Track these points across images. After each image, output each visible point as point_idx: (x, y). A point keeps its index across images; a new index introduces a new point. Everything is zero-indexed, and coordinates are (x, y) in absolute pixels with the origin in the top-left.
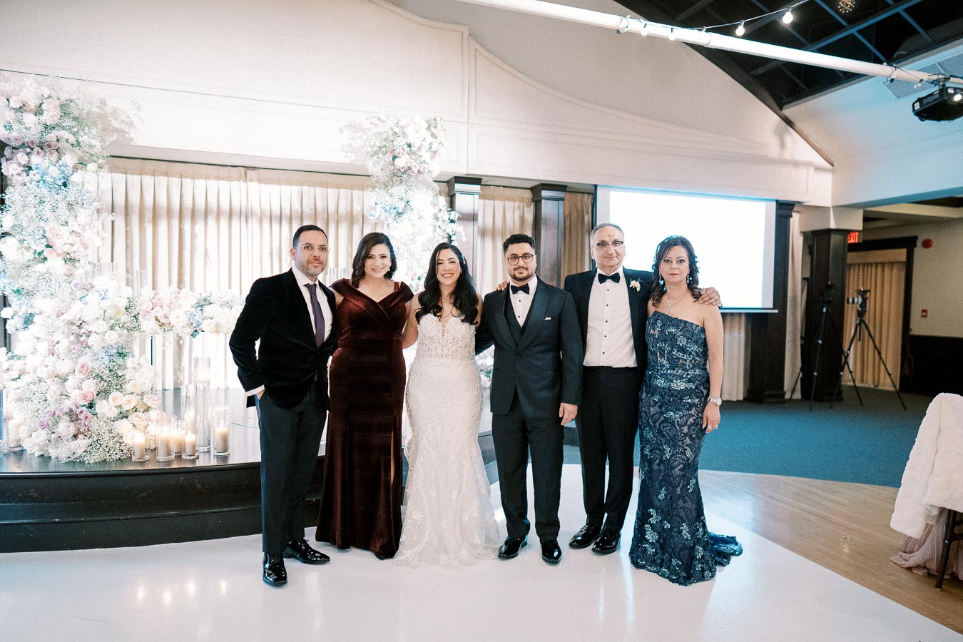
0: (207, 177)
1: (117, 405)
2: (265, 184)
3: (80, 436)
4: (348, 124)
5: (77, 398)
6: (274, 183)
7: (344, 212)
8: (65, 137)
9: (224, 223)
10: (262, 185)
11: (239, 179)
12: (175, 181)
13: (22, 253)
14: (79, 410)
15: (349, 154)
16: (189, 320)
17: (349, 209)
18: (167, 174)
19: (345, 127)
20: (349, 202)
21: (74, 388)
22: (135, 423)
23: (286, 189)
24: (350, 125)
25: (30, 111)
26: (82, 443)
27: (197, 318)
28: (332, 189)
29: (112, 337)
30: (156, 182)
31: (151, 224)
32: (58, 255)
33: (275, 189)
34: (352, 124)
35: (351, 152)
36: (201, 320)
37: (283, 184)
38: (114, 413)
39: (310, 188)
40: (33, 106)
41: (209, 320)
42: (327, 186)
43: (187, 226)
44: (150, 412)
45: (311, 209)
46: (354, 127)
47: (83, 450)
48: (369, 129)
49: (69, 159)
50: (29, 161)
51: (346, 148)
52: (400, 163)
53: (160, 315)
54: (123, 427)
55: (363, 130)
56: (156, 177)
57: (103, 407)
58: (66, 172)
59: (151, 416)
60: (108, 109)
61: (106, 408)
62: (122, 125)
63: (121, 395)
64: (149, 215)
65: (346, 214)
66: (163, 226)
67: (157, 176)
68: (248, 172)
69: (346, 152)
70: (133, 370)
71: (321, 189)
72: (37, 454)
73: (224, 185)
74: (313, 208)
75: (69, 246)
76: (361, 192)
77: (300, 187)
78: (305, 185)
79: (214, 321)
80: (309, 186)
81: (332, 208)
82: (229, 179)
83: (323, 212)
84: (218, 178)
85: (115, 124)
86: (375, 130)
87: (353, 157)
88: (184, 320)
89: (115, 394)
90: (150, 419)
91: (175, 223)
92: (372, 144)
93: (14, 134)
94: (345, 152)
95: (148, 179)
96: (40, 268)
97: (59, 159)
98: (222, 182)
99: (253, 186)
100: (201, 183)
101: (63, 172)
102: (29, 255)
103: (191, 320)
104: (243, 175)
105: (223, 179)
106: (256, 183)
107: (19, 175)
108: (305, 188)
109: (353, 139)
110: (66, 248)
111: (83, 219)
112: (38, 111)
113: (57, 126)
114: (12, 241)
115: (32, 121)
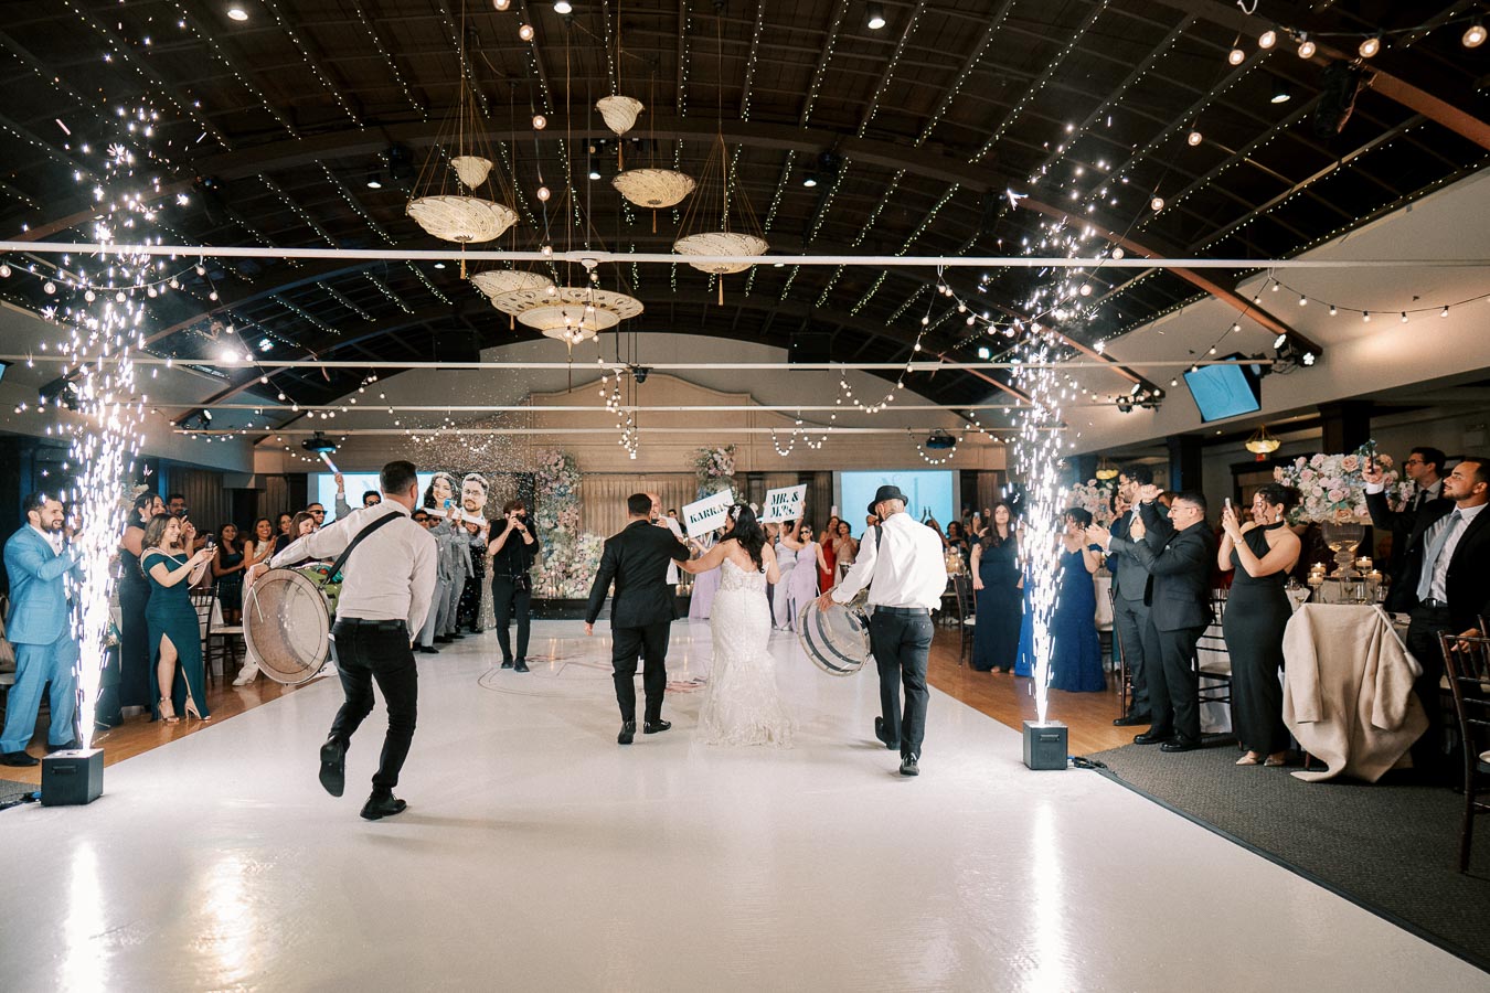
4: (687, 451)
6: (654, 480)
10: (648, 482)
11: (636, 480)
12: (606, 483)
13: (549, 525)
18: (602, 480)
23: (660, 483)
30: (597, 485)
32: (562, 525)
33: (655, 483)
34: (689, 451)
37: (658, 481)
39: (673, 481)
40: (554, 463)
46: (690, 453)
49: (567, 483)
50: (551, 486)
52: (711, 472)
55: (693, 454)
56: (596, 482)
58: (566, 489)
68: (641, 476)
69: (688, 466)
73: (630, 483)
77: (667, 482)
78: (670, 481)
82: (632, 480)
85: (582, 463)
87: (690, 468)
96: (556, 530)
97: (563, 483)
100: (618, 483)
102: (553, 525)
104: (638, 478)
105: (629, 480)
106: (645, 481)
107: (548, 491)
110: (565, 521)
111: (571, 508)
112: (556, 465)
113: (563, 469)
114: (547, 520)
115: (554, 469)
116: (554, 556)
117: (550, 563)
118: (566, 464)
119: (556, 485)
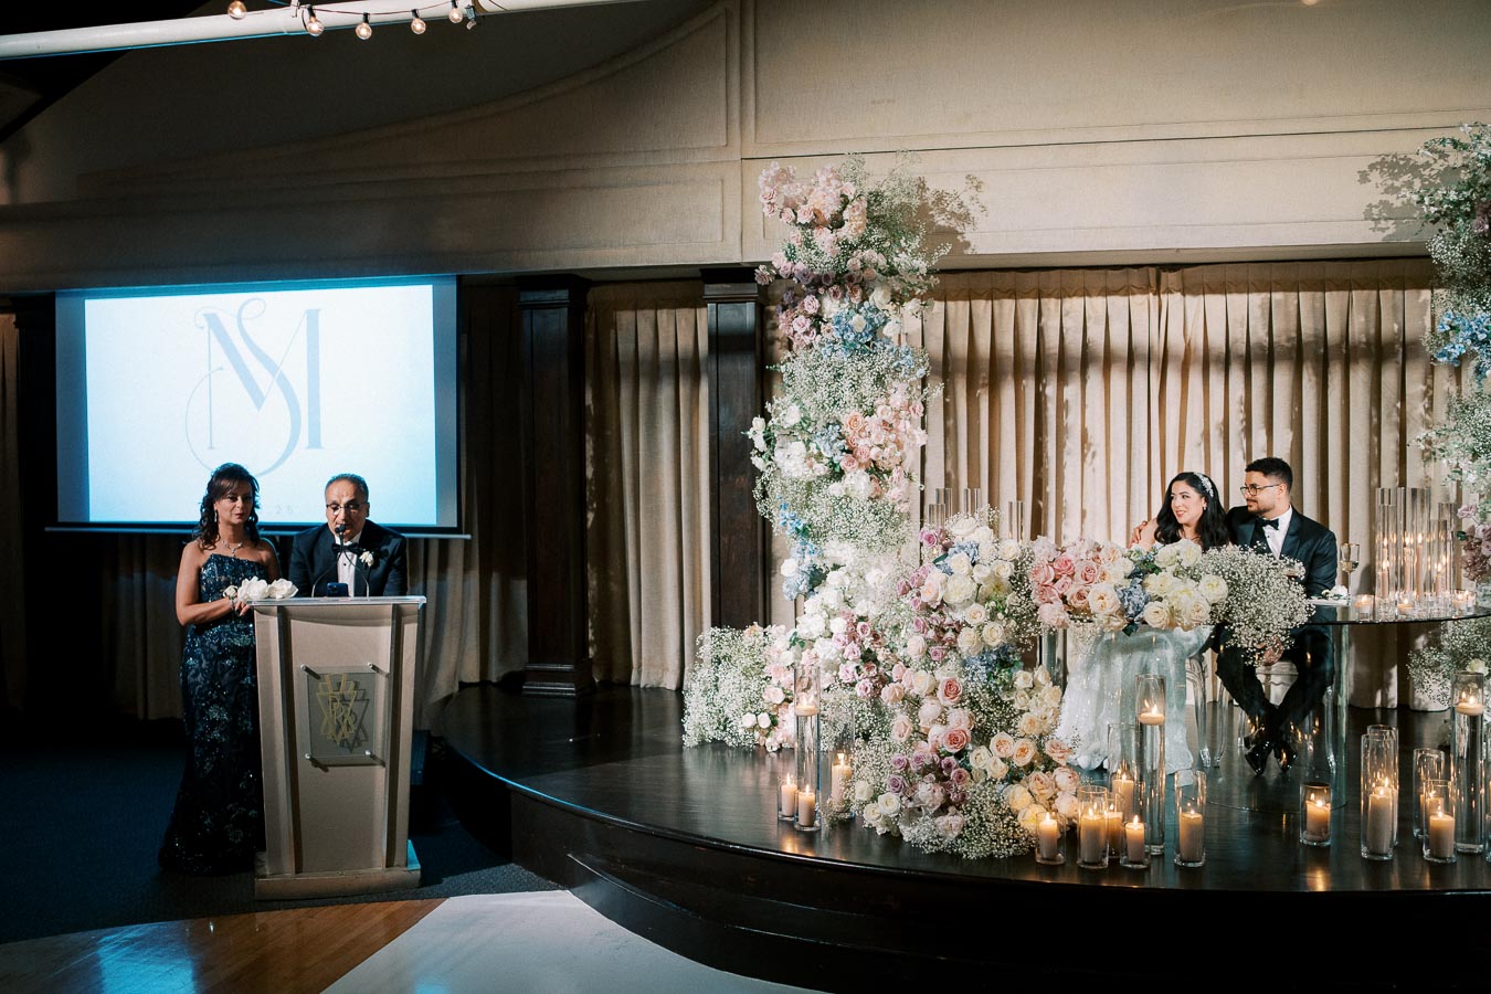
0: (1086, 293)
1: (1004, 756)
2: (1195, 293)
3: (952, 809)
4: (1379, 159)
5: (939, 740)
6: (1213, 291)
7: (1364, 340)
8: (874, 261)
9: (1118, 379)
10: (1189, 298)
11: (1145, 290)
12: (1029, 305)
13: (811, 466)
14: (945, 761)
15: (1383, 224)
16: (1122, 600)
17: (1372, 331)
18: (1014, 294)
19: (1372, 167)
20: (1373, 316)
21: (934, 721)
22: (1035, 791)
24: (1383, 163)
25: (824, 224)
26: (953, 822)
27: (1135, 598)
28: (1334, 293)
29: (995, 635)
30: (996, 312)
31: (987, 389)
32: (860, 465)
34: (1389, 159)
35: (1386, 219)
36: (1142, 603)
37: (1231, 293)
38: (1000, 770)
39: (1288, 294)
40: (828, 216)
41: (1158, 603)
42: (1321, 286)
43: (1051, 390)
44: (1056, 771)
45: (1289, 340)
46: (1393, 166)
47: (956, 833)
48: (1427, 165)
49: (878, 297)
50: (820, 309)
51: (1375, 211)
53: (1071, 592)
54: (1018, 796)
55: (1415, 169)
56: (996, 302)
57: (981, 759)
58: (876, 322)
59: (1057, 779)
60: (930, 196)
61: (986, 760)
62: (953, 221)
63: (1010, 738)
64: (984, 375)
65: (1368, 343)
66: (1008, 394)
67: (996, 299)
68: (1163, 275)
69: (1377, 220)
70: (1024, 692)
71: (1309, 294)
72: (880, 831)
73: (1118, 303)
74: (1294, 335)
75: (878, 449)
76: (1399, 294)
77: (1265, 295)
78: (1276, 291)
79: (1165, 603)
80: (1285, 290)
81: (1334, 331)
82: (1127, 291)
83: (1316, 342)
84: (1106, 292)
85: (941, 221)
86: (1439, 166)
87: (1391, 228)
88: (1112, 602)
89: (1000, 736)
90: (1056, 786)
91: (1029, 385)
92: (1439, 196)
93: (800, 266)
94: (1374, 219)
95: (982, 306)
96: (836, 489)
97: (865, 298)
98: (1111, 299)
99: (1174, 301)
100: (1074, 304)
101: (871, 321)
102: (821, 469)
103: (1126, 603)
104: (1153, 282)
105: (1115, 292)
106: (1178, 296)
107: (807, 333)
108: (1278, 296)
109: (1391, 190)
110: (873, 453)
111: (898, 399)
112: (837, 223)
113: (865, 242)
114: (797, 447)
115: (824, 238)
116: (828, 594)
117: (811, 624)
118: (874, 220)
119: (832, 307)
